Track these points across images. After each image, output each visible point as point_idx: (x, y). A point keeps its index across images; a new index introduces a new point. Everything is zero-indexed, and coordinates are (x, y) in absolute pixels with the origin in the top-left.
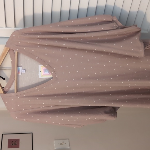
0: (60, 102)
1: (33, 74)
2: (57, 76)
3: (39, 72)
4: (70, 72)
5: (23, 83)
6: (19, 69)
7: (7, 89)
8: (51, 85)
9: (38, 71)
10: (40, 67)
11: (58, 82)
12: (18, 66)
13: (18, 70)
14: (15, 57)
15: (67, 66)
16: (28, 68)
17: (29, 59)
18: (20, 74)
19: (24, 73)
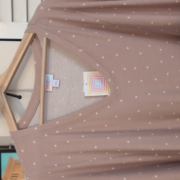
0: (128, 142)
1: (73, 89)
2: (117, 88)
3: (85, 85)
4: (141, 81)
5: (56, 110)
6: (47, 79)
7: (24, 123)
8: (109, 107)
9: (83, 84)
10: (86, 75)
11: (121, 101)
12: (46, 73)
13: (47, 82)
14: (41, 55)
15: (135, 68)
16: (65, 78)
17: (66, 60)
18: (50, 89)
19: (58, 86)
